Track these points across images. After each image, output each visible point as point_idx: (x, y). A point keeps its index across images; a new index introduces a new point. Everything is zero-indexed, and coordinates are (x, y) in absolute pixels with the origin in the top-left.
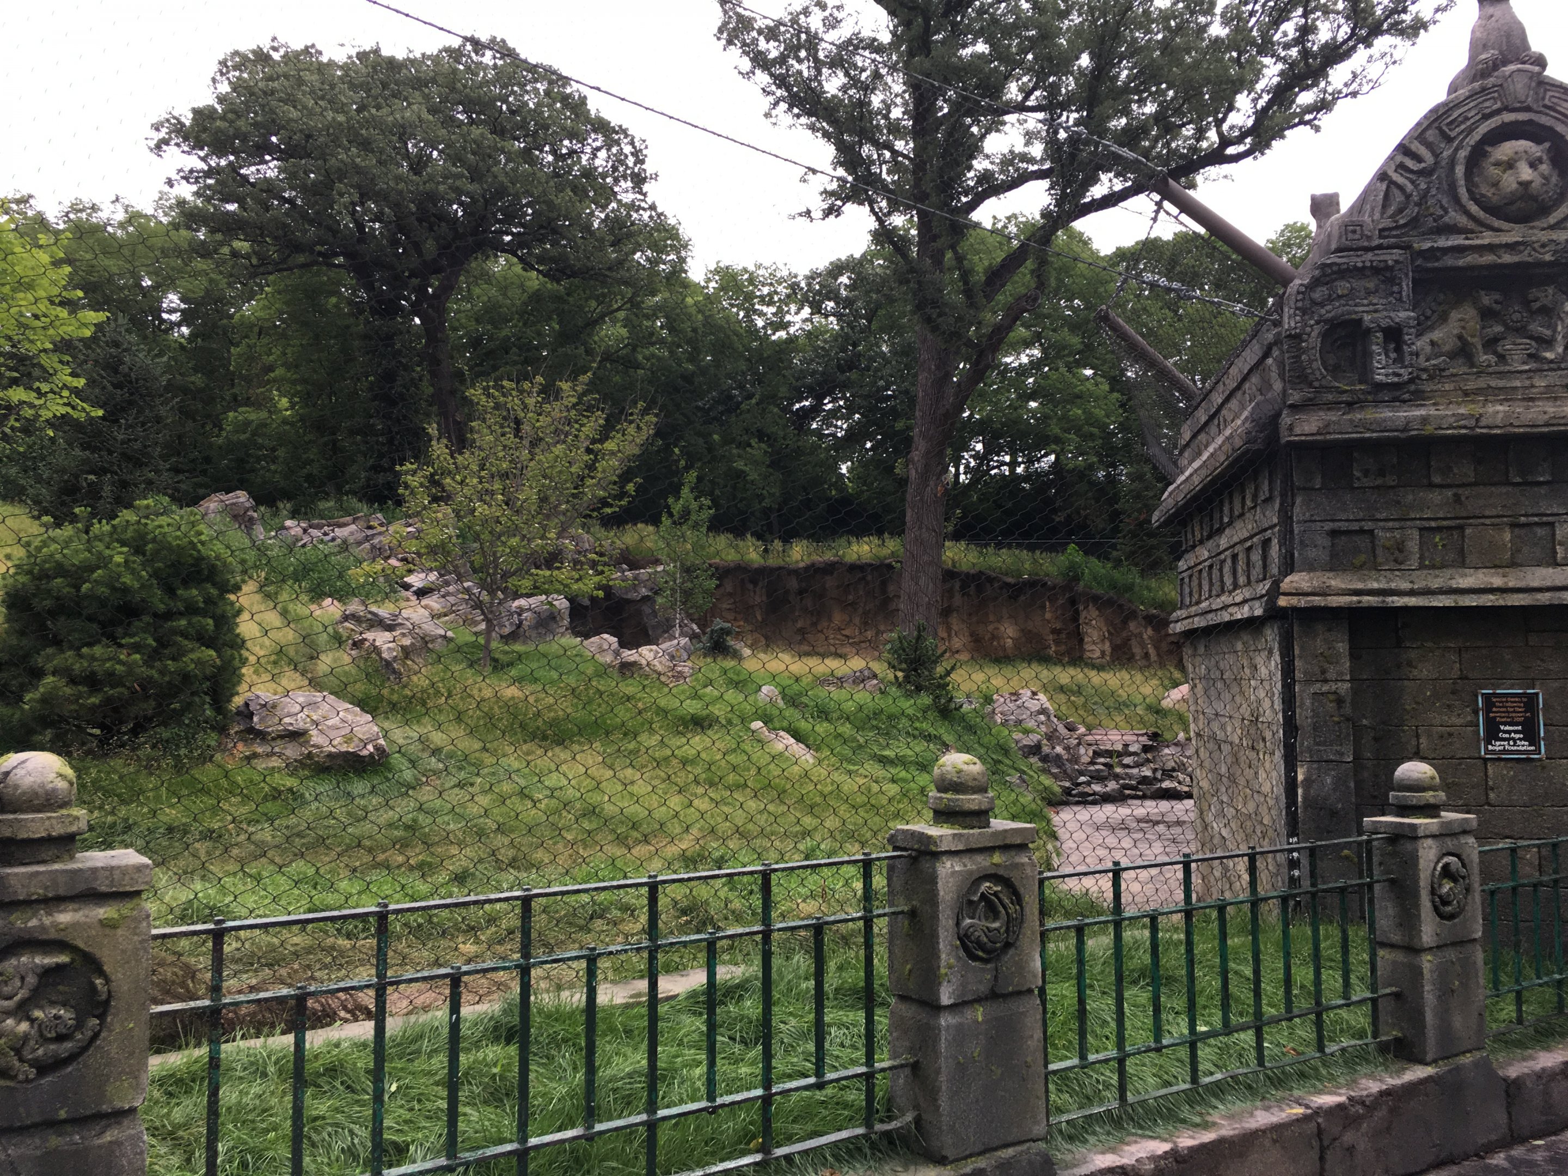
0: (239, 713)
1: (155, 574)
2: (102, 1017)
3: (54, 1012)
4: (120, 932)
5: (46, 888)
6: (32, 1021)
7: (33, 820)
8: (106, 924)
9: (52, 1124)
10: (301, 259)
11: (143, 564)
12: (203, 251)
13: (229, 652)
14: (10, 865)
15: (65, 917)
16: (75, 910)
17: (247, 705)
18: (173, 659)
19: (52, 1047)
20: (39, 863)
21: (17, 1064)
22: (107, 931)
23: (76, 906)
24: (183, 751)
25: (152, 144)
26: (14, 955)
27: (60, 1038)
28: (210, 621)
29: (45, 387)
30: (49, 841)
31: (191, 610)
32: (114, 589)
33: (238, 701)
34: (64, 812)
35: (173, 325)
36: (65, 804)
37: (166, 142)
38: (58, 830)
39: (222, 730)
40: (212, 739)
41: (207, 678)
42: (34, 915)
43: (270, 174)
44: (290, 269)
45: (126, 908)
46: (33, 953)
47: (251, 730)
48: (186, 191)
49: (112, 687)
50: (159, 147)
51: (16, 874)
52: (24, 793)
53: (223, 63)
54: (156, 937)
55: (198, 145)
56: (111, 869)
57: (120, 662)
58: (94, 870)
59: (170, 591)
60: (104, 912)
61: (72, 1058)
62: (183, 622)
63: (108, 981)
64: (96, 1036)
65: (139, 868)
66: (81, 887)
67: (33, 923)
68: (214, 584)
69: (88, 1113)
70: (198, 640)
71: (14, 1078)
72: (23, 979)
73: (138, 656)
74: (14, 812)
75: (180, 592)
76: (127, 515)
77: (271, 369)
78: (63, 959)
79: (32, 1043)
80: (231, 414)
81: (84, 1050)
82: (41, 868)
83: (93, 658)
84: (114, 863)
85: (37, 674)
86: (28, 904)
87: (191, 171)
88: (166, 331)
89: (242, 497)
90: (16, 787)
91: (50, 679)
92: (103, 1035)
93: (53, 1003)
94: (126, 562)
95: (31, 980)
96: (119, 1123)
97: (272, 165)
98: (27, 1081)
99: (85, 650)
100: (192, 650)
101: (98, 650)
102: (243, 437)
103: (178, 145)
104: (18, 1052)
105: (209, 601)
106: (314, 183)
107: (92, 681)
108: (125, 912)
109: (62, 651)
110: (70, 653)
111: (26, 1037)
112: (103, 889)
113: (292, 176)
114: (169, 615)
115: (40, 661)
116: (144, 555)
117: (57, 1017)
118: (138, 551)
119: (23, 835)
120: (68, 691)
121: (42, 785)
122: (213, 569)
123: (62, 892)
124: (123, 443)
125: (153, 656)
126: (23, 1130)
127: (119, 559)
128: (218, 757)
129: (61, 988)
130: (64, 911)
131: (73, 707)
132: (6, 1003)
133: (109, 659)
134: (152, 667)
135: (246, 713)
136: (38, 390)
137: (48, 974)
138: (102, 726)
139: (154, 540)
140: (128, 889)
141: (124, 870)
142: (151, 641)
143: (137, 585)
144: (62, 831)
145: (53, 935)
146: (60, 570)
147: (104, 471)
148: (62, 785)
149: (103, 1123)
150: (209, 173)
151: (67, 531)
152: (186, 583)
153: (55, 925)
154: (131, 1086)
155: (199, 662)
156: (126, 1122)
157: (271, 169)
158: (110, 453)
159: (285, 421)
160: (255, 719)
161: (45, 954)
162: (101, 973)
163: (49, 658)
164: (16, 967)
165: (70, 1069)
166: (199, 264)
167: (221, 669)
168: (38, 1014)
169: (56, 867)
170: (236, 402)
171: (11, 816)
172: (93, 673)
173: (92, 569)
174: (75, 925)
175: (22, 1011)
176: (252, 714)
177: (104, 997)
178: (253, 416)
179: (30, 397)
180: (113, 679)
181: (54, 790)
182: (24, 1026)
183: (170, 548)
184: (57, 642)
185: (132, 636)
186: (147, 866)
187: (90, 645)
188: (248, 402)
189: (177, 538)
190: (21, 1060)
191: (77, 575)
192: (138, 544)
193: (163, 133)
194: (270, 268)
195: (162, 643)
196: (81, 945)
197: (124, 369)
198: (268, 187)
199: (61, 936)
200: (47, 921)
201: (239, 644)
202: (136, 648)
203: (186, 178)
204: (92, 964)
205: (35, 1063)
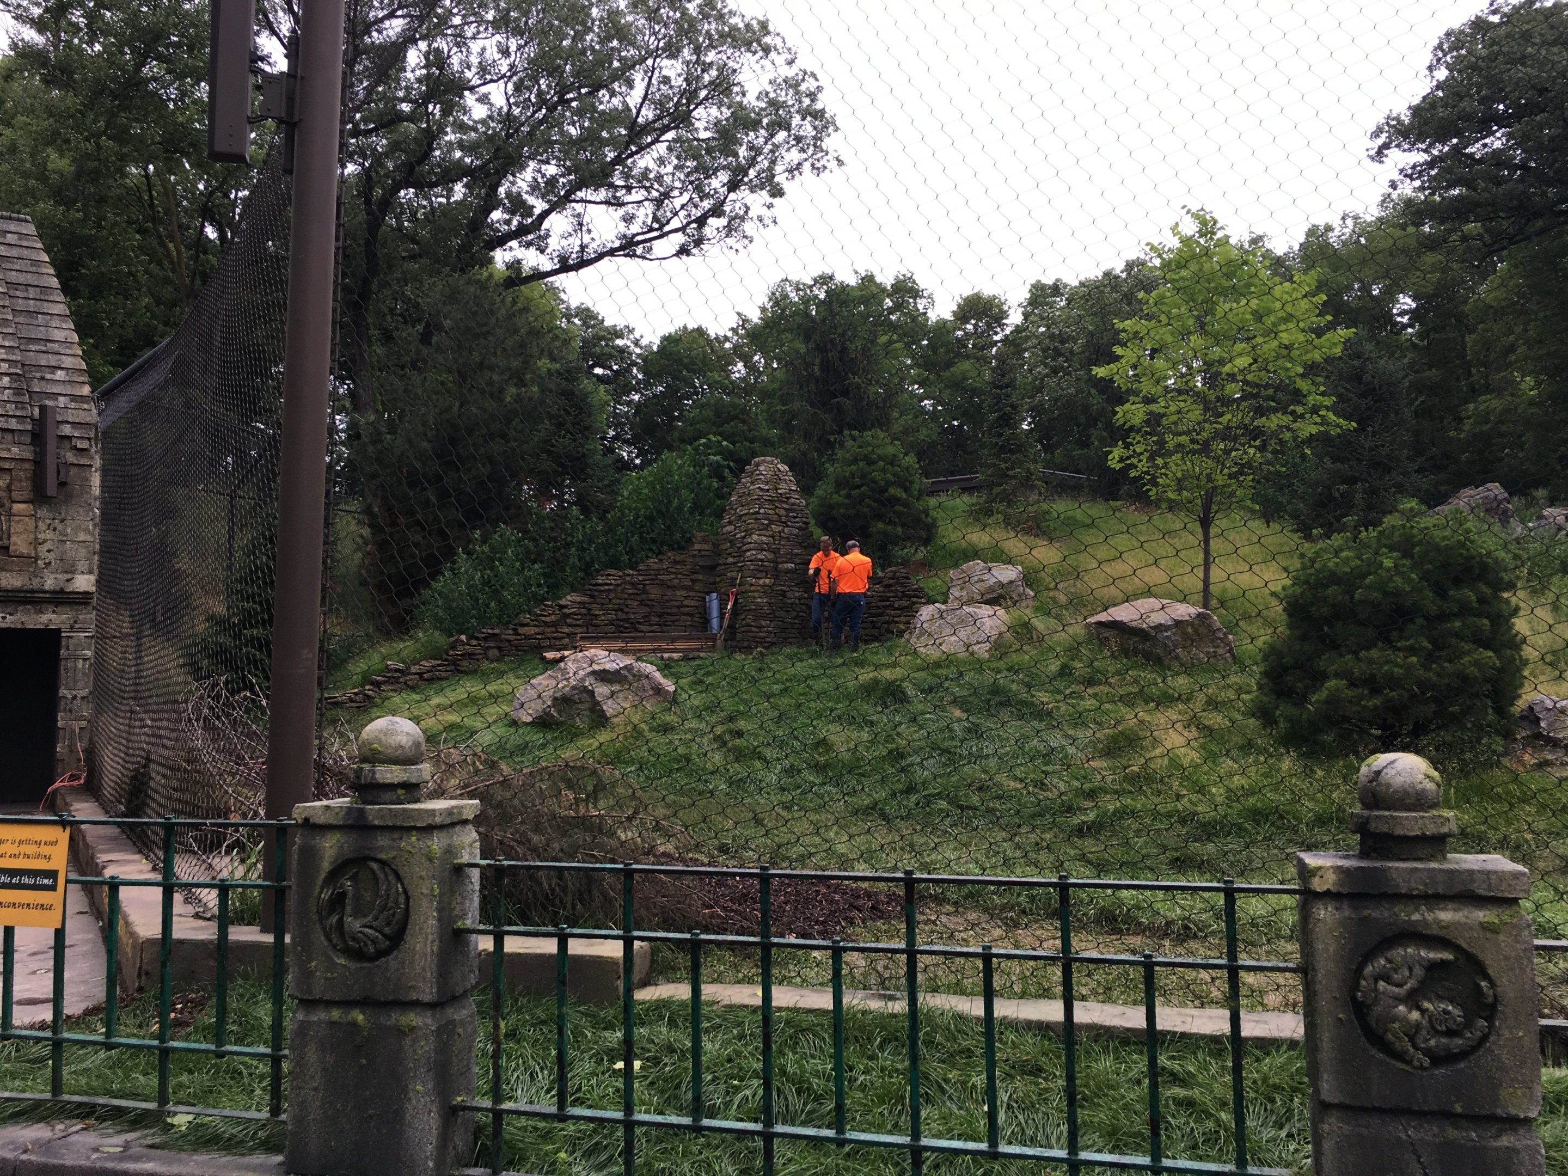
0: (1523, 718)
1: (1425, 577)
2: (1490, 1019)
3: (1442, 1006)
4: (1501, 937)
5: (1426, 885)
6: (1423, 1011)
7: (1407, 818)
8: (1486, 927)
9: (1448, 1116)
10: (1540, 224)
11: (1413, 568)
12: (1431, 244)
13: (1508, 652)
14: (1391, 860)
15: (1446, 915)
16: (1455, 910)
17: (1531, 709)
18: (1450, 661)
19: (1443, 1040)
20: (1416, 859)
21: (1412, 1050)
22: (1489, 935)
23: (1456, 906)
24: (1468, 756)
25: (1372, 153)
26: (1402, 945)
27: (1450, 1033)
28: (1486, 622)
29: (1300, 410)
30: (1423, 839)
31: (1464, 610)
32: (1386, 594)
33: (1521, 704)
34: (1435, 813)
35: (1405, 326)
36: (1434, 805)
37: (1386, 146)
38: (1431, 830)
39: (1508, 735)
40: (1498, 744)
41: (1487, 681)
42: (1417, 909)
43: (1498, 145)
44: (1528, 238)
45: (1506, 915)
46: (1418, 947)
47: (1539, 736)
48: (1408, 189)
49: (1392, 690)
50: (1379, 155)
51: (1397, 868)
52: (1396, 792)
53: (1440, 47)
54: (1538, 948)
55: (1420, 138)
56: (1488, 873)
57: (1397, 665)
58: (1471, 872)
59: (1441, 593)
60: (1482, 915)
61: (1464, 1054)
62: (1457, 624)
63: (1493, 984)
64: (1484, 1038)
65: (1516, 875)
66: (1459, 888)
67: (1416, 917)
68: (1488, 584)
69: (1484, 1112)
70: (1474, 642)
71: (1409, 1062)
72: (1411, 969)
73: (1414, 659)
74: (1389, 810)
75: (1451, 593)
76: (1390, 521)
77: (1512, 349)
78: (1447, 956)
79: (1424, 1032)
80: (1471, 406)
81: (1475, 1049)
82: (1420, 865)
83: (1371, 661)
84: (1489, 867)
85: (1319, 678)
86: (1409, 898)
87: (1414, 167)
88: (1399, 333)
89: (1496, 489)
90: (1388, 785)
91: (1331, 683)
92: (1492, 1038)
93: (1441, 998)
94: (1396, 566)
95: (1419, 972)
96: (1515, 1130)
97: (1498, 135)
98: (1422, 1068)
99: (1363, 654)
100: (1468, 653)
101: (1374, 653)
102: (1486, 427)
103: (1398, 146)
104: (1412, 1039)
105: (1482, 600)
106: (1552, 139)
107: (1373, 685)
108: (1506, 918)
109: (1341, 655)
110: (1348, 657)
111: (1418, 1026)
112: (1481, 892)
113: (1521, 140)
114: (1443, 617)
115: (1322, 665)
116: (1412, 558)
117: (1446, 1012)
118: (1406, 554)
119: (1399, 832)
120: (1350, 693)
121: (1412, 785)
122: (1484, 568)
123: (1440, 891)
124: (1371, 449)
125: (1429, 659)
126: (1423, 1115)
127: (1388, 563)
128: (1506, 761)
129: (1447, 984)
130: (1444, 909)
131: (1355, 709)
132: (1396, 990)
133: (1387, 662)
134: (1430, 669)
135: (1531, 716)
136: (1293, 413)
137: (1433, 967)
138: (1383, 727)
139: (1420, 543)
140: (1507, 895)
141: (1501, 876)
142: (1426, 644)
143: (1408, 589)
144: (1435, 831)
145: (1435, 931)
146: (1334, 578)
147: (1352, 481)
148: (1430, 786)
149: (1498, 1126)
150: (1431, 164)
151: (1337, 540)
152: (1457, 582)
153: (1438, 922)
154: (1524, 1095)
155: (1476, 663)
156: (1521, 1131)
157: (1496, 141)
158: (1359, 461)
159: (1531, 403)
160: (1543, 724)
161: (1430, 948)
162: (1487, 977)
163: (1330, 662)
164: (1404, 957)
165: (1462, 1065)
166: (1430, 258)
167: (1501, 671)
168: (1427, 1005)
169: (1434, 865)
170: (1474, 392)
171: (1387, 813)
172: (1373, 676)
173: (1364, 576)
174: (1456, 925)
175: (1412, 999)
176: (1538, 719)
177: (1490, 1000)
178: (1495, 403)
179: (1286, 419)
180: (1393, 682)
181: (1424, 790)
182: (1415, 1015)
183: (1437, 548)
184: (1334, 646)
185: (1407, 639)
186: (1524, 874)
187: (1368, 648)
188: (1488, 389)
189: (1444, 538)
190: (1415, 1047)
191: (1350, 581)
192: (1405, 546)
193: (1383, 138)
194: (1505, 242)
195: (1438, 645)
196: (1465, 946)
197: (1367, 378)
198: (1497, 158)
199: (1442, 933)
200: (1429, 917)
201: (1517, 643)
202: (1412, 650)
203: (1410, 177)
204: (1476, 966)
205: (1428, 1052)
